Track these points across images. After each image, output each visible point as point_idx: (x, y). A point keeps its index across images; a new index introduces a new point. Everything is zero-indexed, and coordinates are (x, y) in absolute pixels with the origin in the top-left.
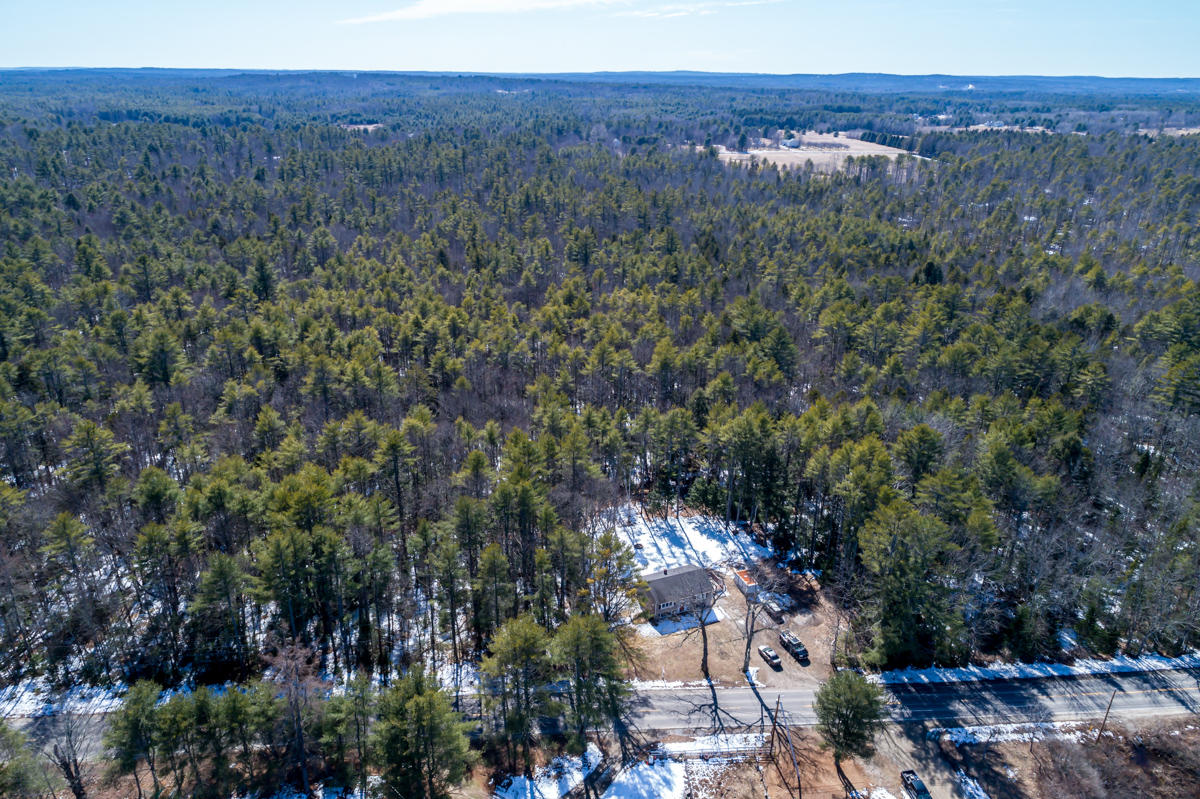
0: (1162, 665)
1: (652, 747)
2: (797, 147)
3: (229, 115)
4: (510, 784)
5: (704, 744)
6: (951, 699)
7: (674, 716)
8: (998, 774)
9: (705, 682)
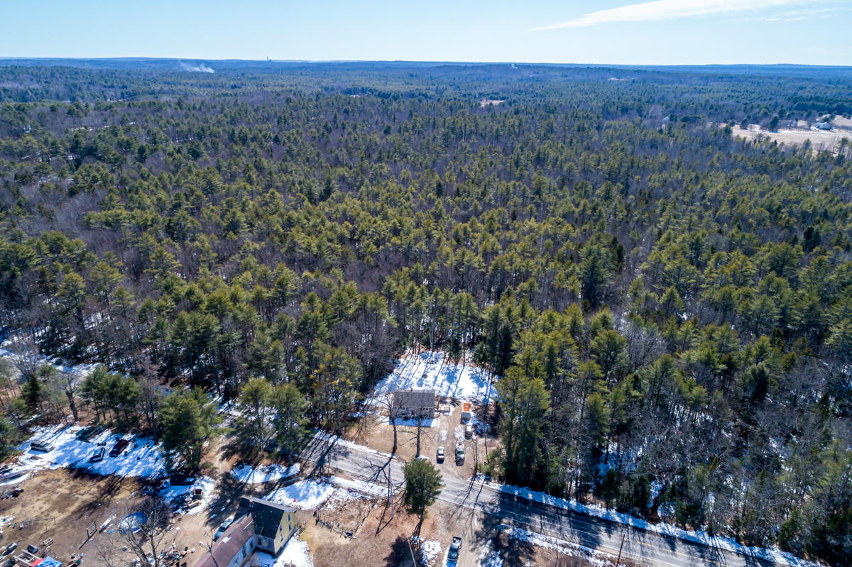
0: (728, 547)
1: (328, 476)
2: (828, 129)
3: (415, 91)
4: (242, 467)
5: (357, 484)
6: (536, 513)
7: (354, 466)
8: (520, 561)
9: (390, 455)
